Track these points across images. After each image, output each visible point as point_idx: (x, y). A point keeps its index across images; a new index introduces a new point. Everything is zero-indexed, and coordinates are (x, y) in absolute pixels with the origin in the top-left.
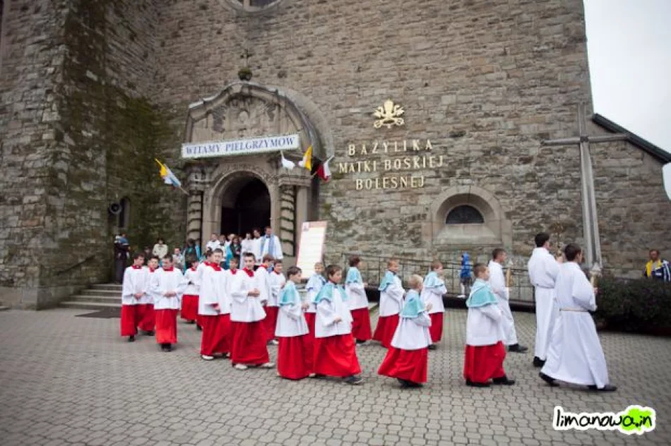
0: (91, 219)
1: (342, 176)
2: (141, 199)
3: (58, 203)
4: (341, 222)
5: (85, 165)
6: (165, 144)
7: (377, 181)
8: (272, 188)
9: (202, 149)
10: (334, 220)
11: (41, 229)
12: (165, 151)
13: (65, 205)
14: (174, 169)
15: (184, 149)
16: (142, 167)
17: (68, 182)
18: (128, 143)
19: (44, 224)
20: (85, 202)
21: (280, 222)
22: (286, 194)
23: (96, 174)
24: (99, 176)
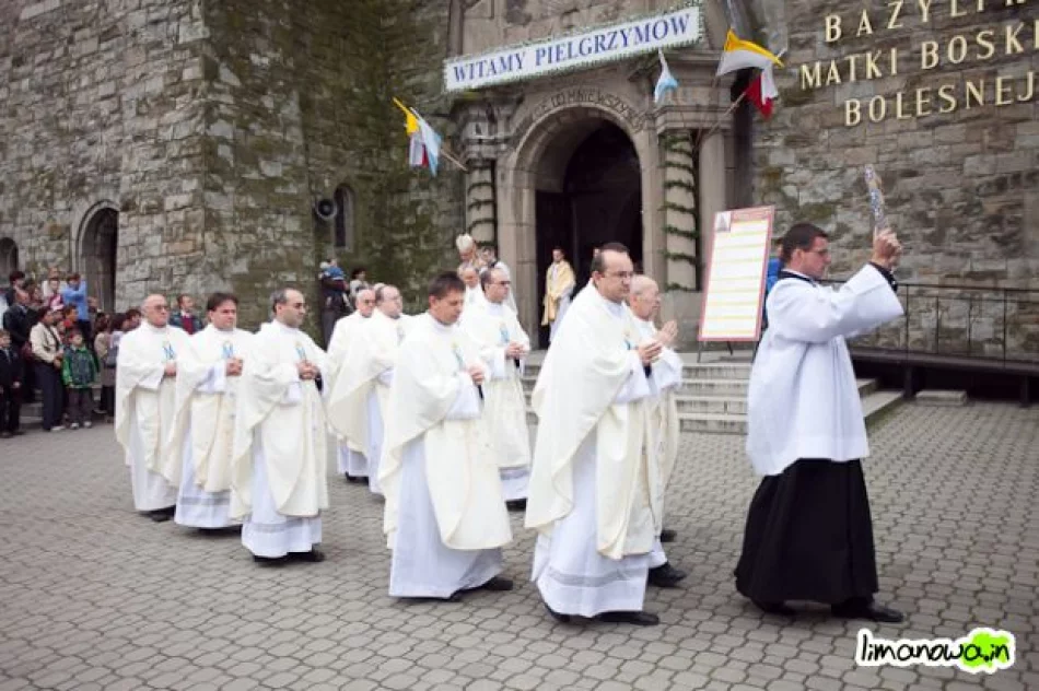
0: (284, 233)
1: (809, 94)
2: (374, 186)
3: (223, 204)
4: (807, 204)
5: (263, 126)
6: (411, 66)
7: (899, 96)
8: (641, 140)
9: (486, 67)
10: (790, 203)
11: (199, 260)
12: (413, 81)
13: (236, 209)
14: (432, 116)
15: (449, 71)
16: (370, 120)
17: (235, 160)
18: (337, 70)
19: (203, 247)
20: (269, 198)
21: (665, 218)
22: (675, 150)
23: (284, 141)
24: (290, 144)
